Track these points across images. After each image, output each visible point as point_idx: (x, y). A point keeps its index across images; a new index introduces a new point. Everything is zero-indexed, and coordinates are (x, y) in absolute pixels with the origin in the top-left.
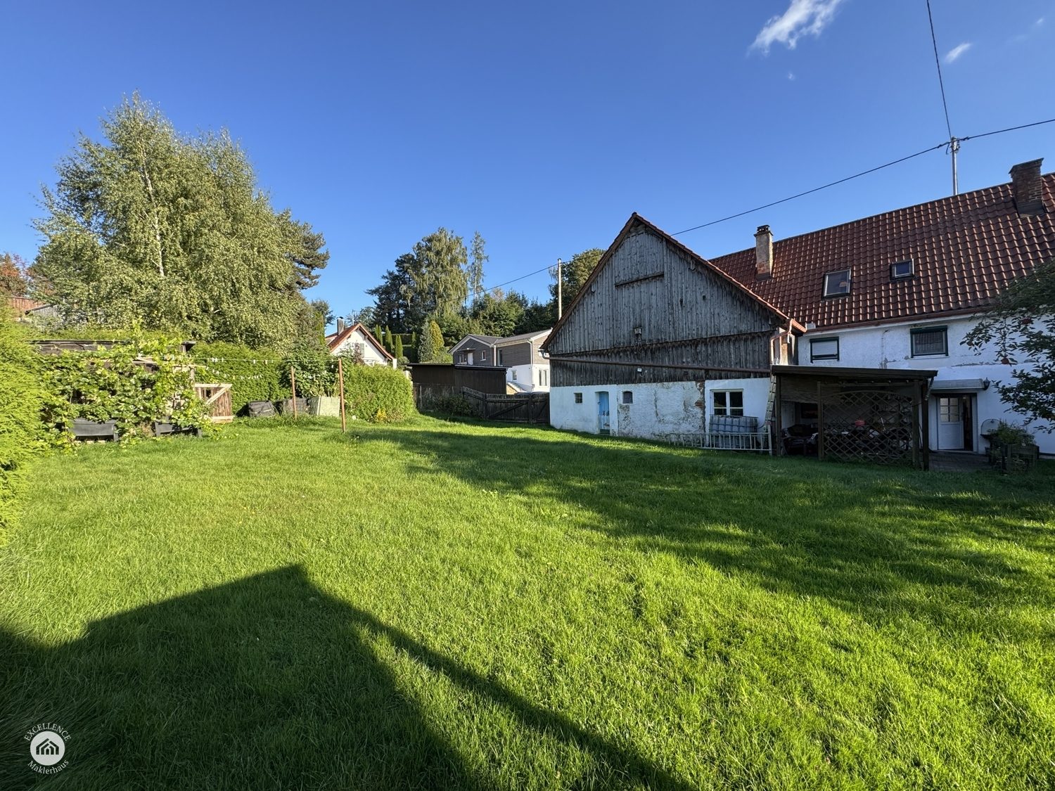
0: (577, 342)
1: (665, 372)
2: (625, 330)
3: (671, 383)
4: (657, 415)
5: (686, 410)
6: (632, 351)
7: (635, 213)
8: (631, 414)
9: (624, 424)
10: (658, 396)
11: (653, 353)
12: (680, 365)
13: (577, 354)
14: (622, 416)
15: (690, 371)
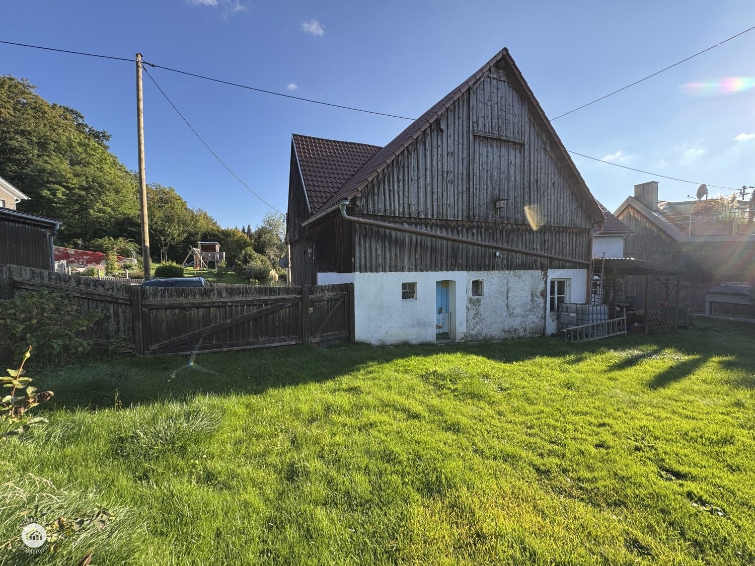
0: (413, 200)
1: (518, 258)
2: (482, 198)
3: (522, 271)
4: (508, 308)
5: (532, 301)
6: (487, 229)
7: (505, 49)
8: (482, 309)
9: (472, 322)
10: (510, 285)
11: (508, 235)
12: (531, 252)
13: (411, 220)
14: (472, 313)
15: (539, 259)
